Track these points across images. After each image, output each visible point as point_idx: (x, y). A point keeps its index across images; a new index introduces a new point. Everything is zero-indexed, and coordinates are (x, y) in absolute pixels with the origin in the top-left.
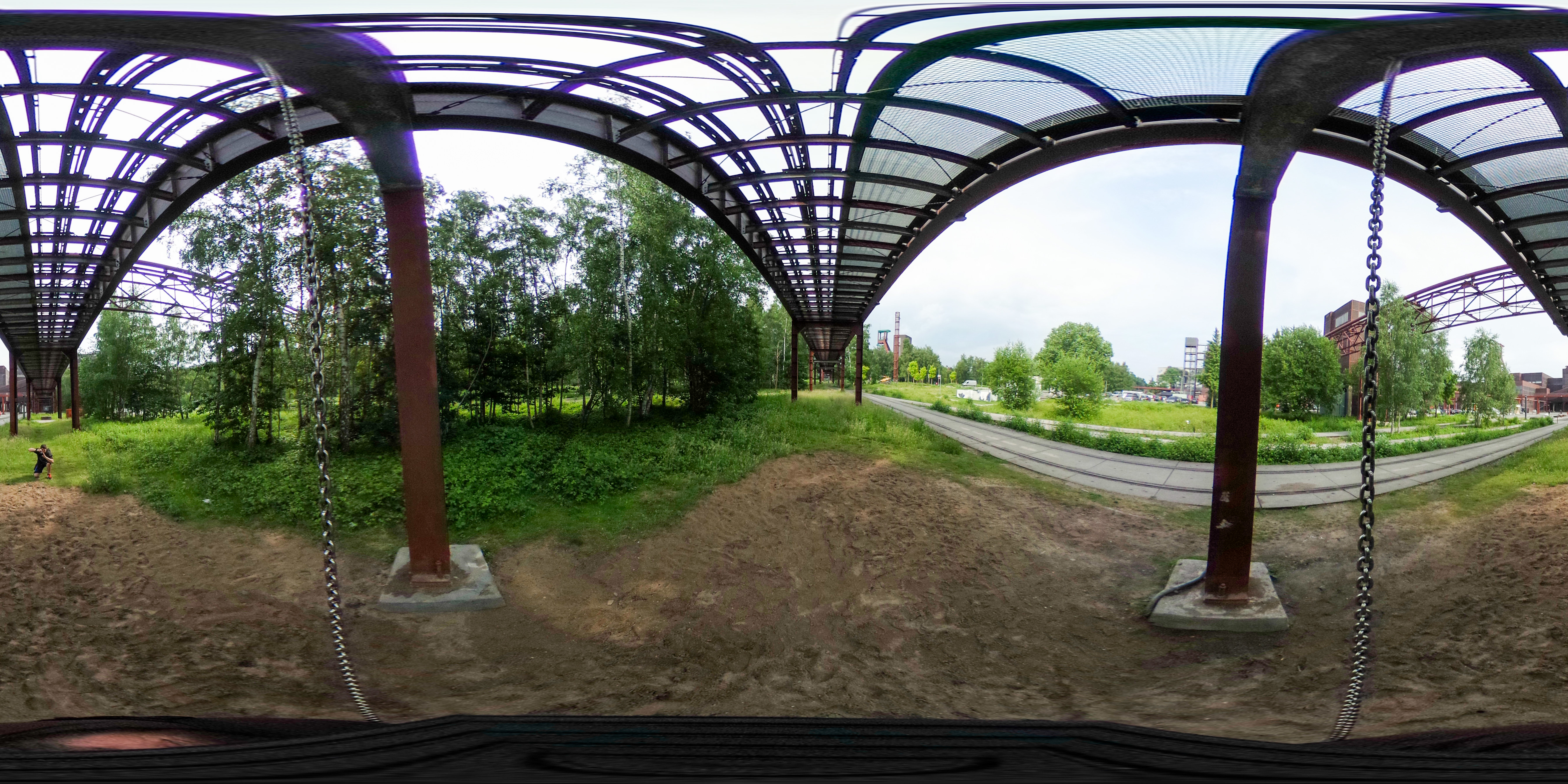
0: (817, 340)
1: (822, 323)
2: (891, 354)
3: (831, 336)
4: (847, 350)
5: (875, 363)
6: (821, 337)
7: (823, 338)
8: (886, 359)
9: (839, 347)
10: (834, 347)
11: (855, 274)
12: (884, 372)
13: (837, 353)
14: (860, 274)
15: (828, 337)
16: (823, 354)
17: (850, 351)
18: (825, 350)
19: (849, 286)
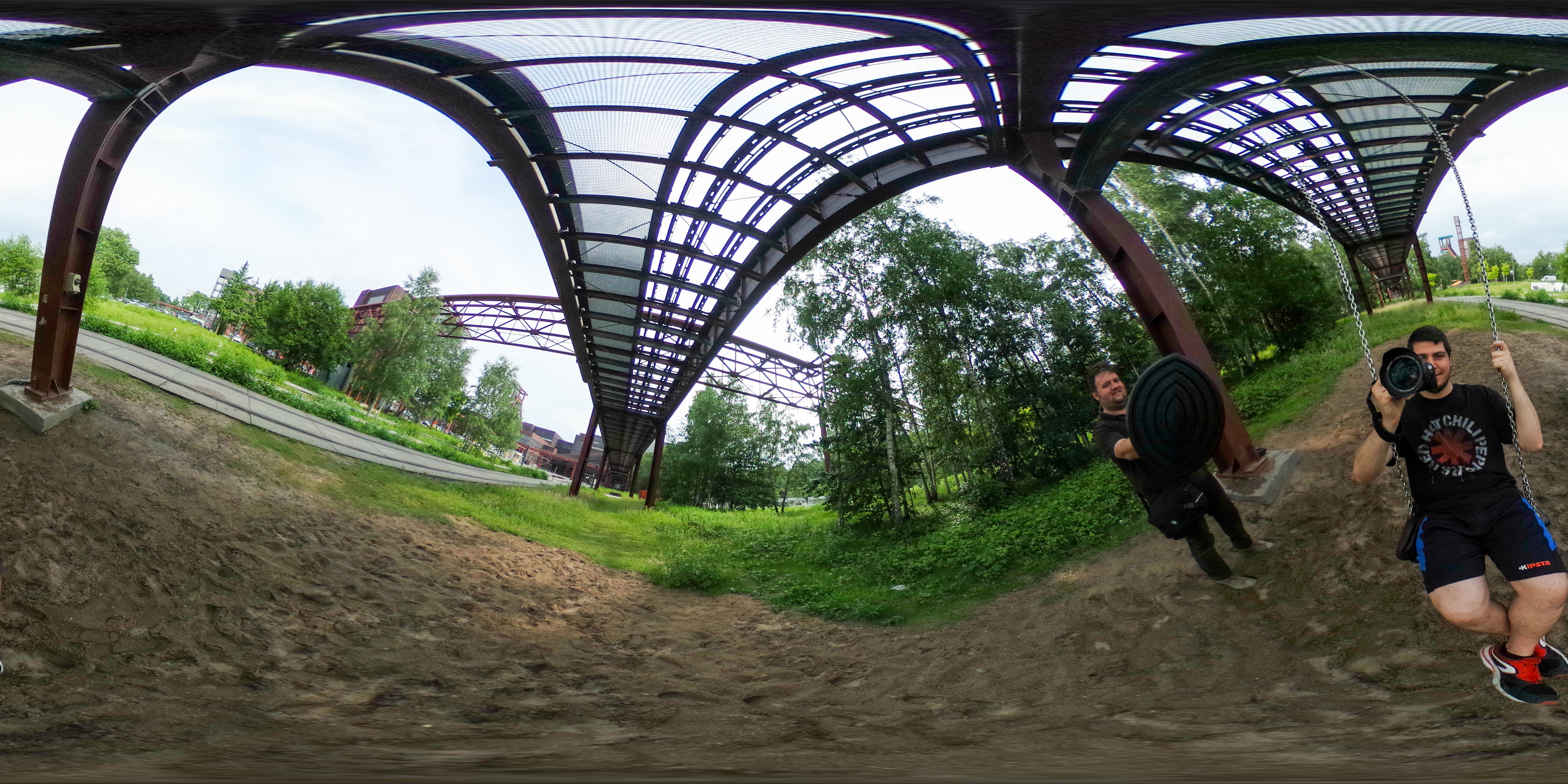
0: (1374, 259)
1: (1373, 241)
2: (1458, 258)
3: (1387, 251)
4: (1409, 263)
5: (1442, 269)
6: (1377, 255)
7: (1379, 256)
8: (1454, 264)
9: (1399, 260)
10: (1393, 262)
11: (1391, 193)
12: (1454, 277)
13: (1399, 266)
14: (1396, 193)
15: (1384, 254)
16: (1384, 271)
17: (1411, 263)
18: (1385, 267)
19: (1390, 204)
